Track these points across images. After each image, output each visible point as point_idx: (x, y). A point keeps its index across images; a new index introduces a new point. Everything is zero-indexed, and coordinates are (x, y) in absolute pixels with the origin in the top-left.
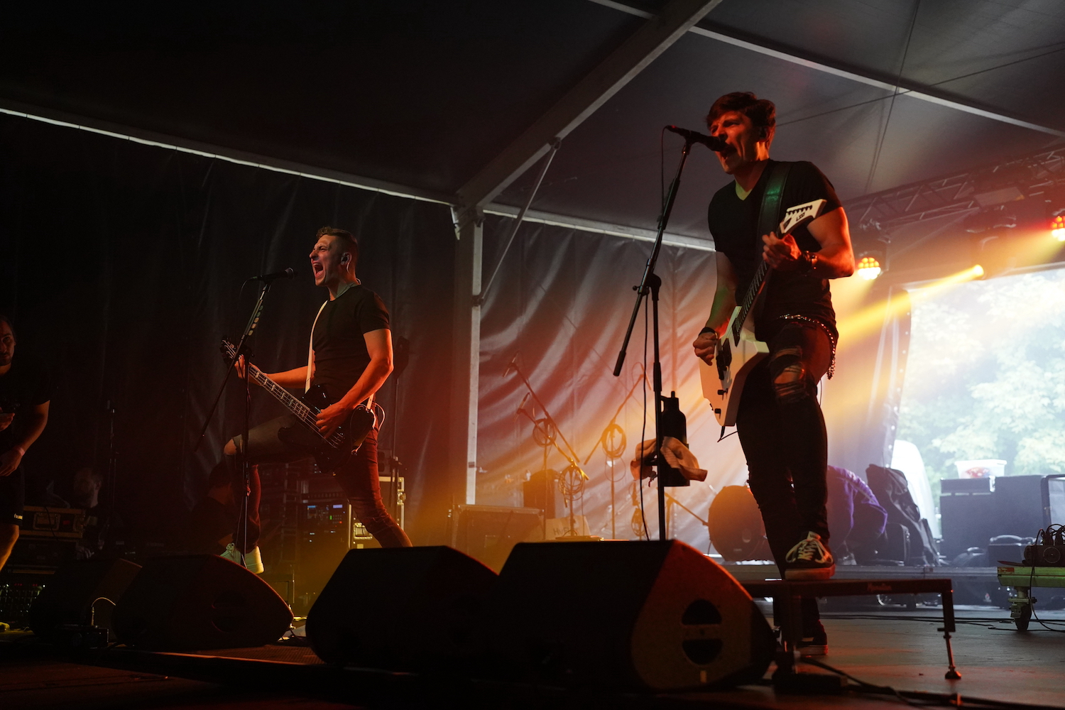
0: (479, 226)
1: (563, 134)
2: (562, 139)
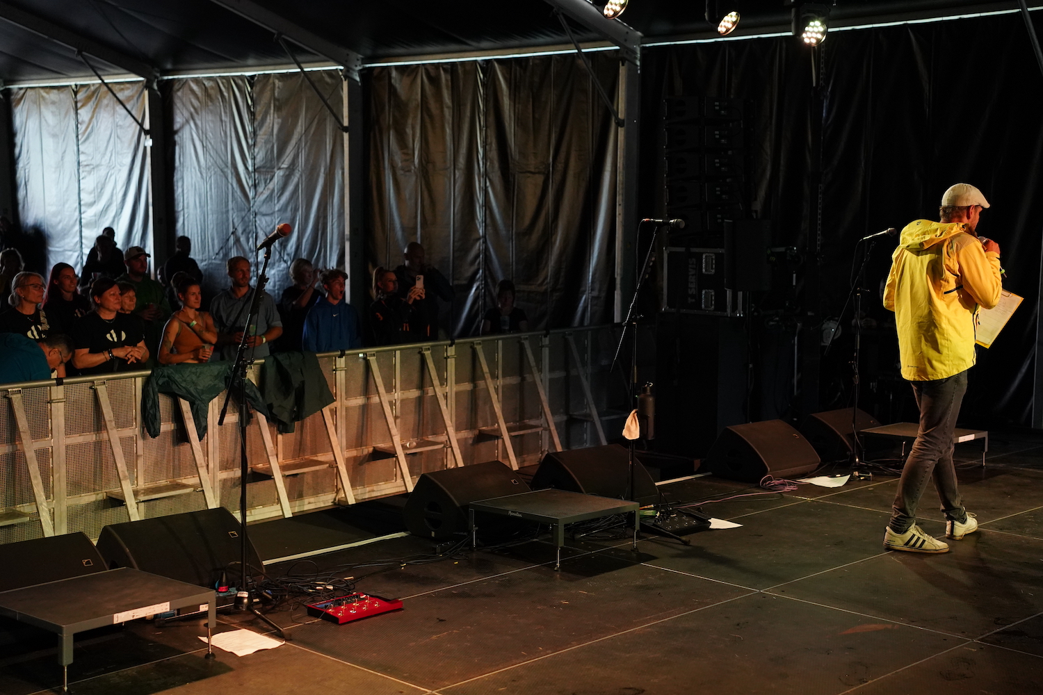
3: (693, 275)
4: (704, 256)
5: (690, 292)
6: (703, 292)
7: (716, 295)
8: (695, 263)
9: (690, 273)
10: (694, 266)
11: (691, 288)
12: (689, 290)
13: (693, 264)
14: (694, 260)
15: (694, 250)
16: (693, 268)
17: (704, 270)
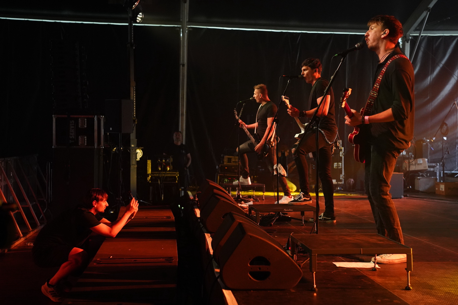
0: (408, 42)
1: (431, 6)
2: (431, 8)
3: (72, 129)
4: (80, 119)
5: (71, 137)
6: (80, 137)
7: (87, 138)
8: (74, 122)
9: (70, 128)
10: (73, 124)
11: (71, 136)
12: (70, 136)
13: (72, 123)
14: (73, 121)
15: (72, 116)
16: (73, 126)
17: (80, 126)
